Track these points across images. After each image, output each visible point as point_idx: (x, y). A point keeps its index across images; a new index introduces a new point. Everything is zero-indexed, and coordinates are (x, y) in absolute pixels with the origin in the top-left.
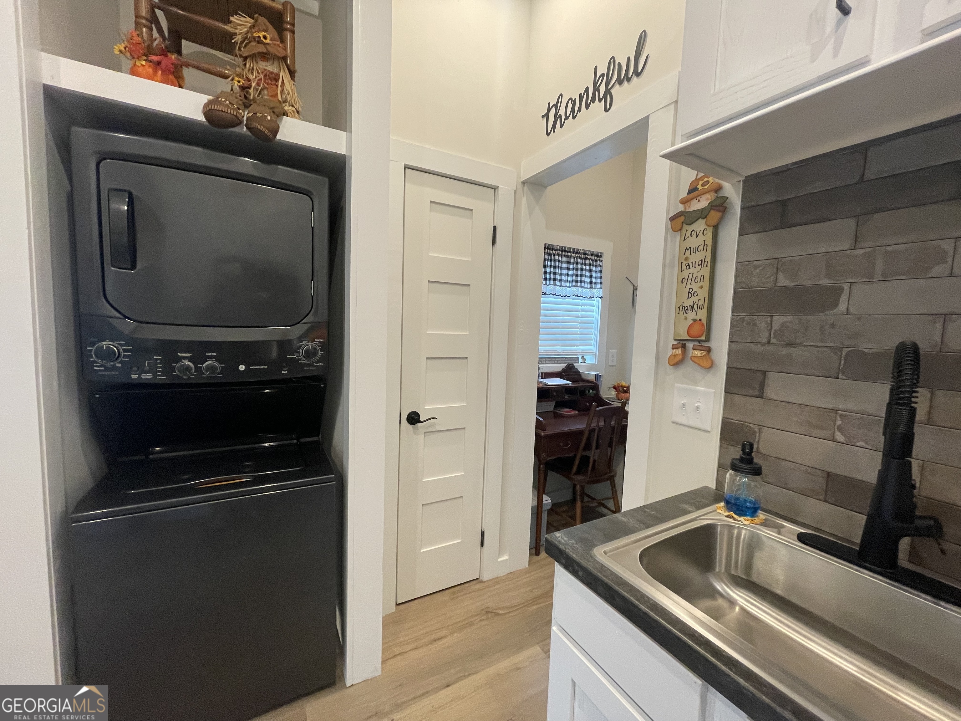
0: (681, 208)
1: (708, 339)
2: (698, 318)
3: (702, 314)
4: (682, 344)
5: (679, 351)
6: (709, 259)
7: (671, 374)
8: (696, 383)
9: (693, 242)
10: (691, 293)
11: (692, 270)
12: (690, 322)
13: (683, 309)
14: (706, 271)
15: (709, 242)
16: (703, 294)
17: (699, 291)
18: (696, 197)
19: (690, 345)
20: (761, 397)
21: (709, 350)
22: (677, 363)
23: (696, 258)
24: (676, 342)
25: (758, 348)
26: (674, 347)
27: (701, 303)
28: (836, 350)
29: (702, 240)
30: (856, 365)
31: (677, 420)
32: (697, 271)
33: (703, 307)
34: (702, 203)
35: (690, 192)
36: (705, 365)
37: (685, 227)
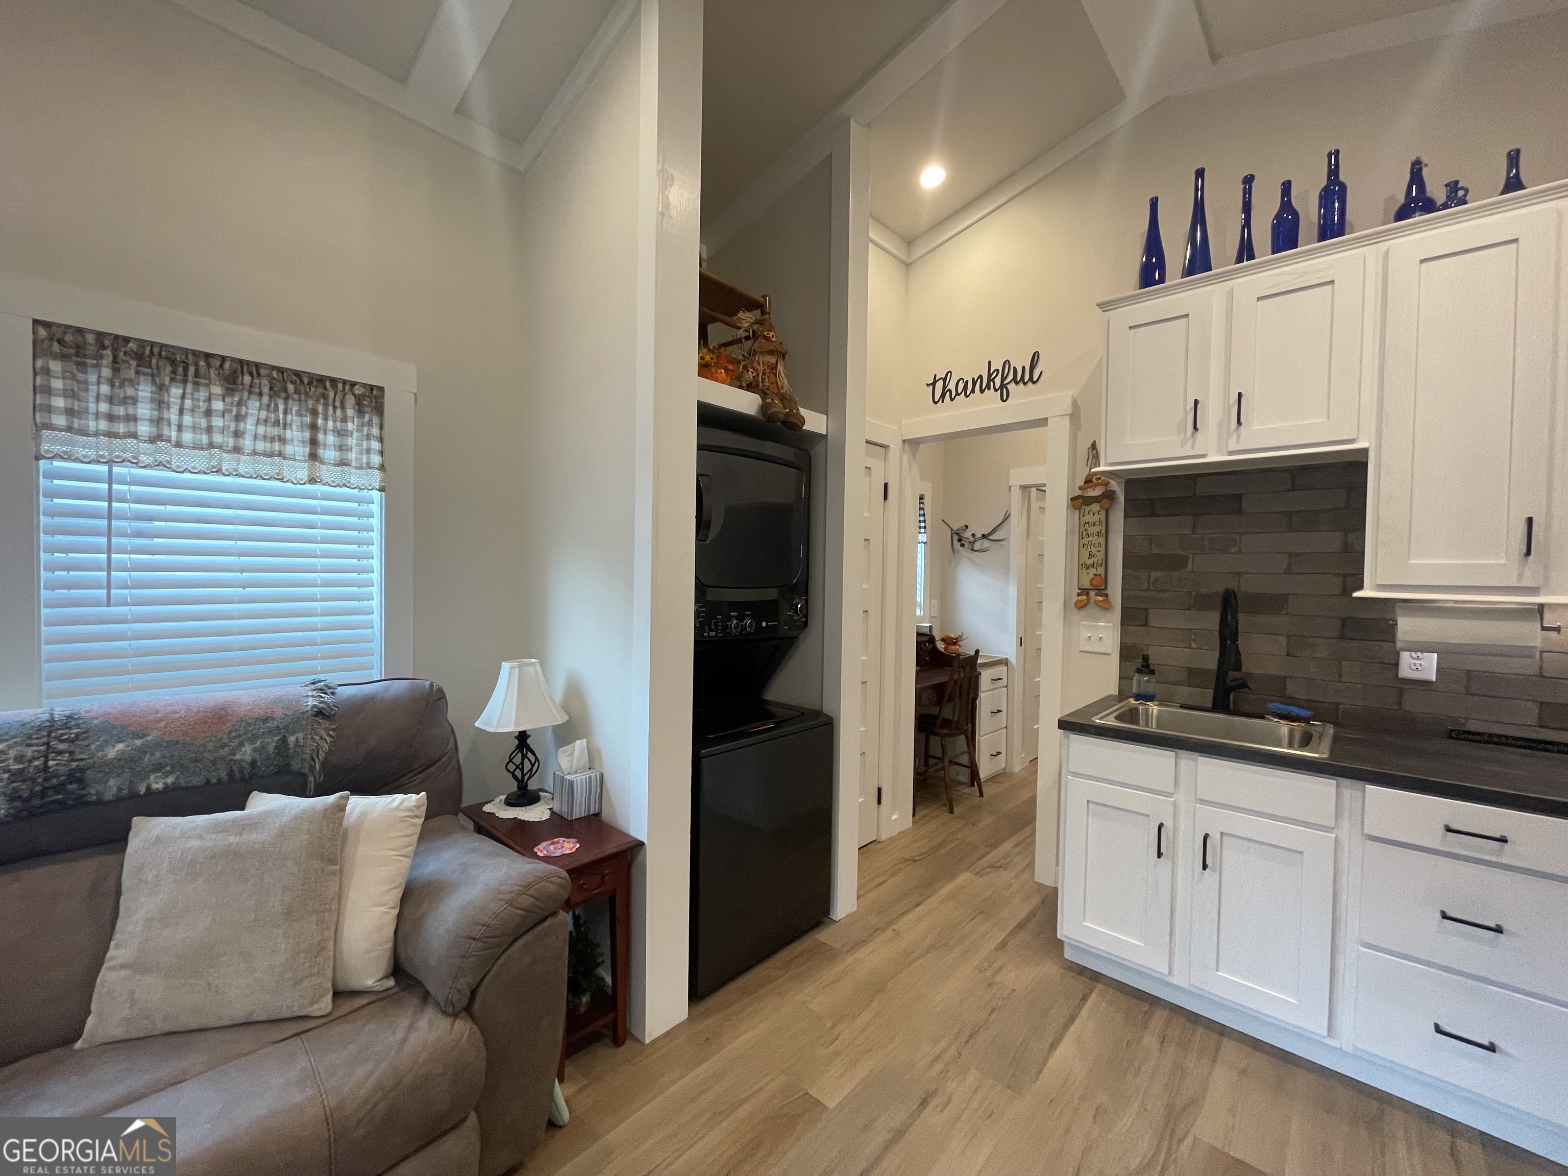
0: (1079, 493)
1: (1106, 588)
2: (1098, 573)
3: (1101, 570)
4: (1084, 591)
5: (1084, 597)
6: (1103, 531)
7: (1077, 616)
8: (1097, 619)
9: (1090, 518)
10: (1091, 555)
11: (1091, 538)
12: (1091, 576)
13: (1084, 566)
14: (1102, 540)
15: (1104, 520)
16: (1100, 556)
17: (1097, 554)
18: (1091, 487)
19: (1092, 593)
20: (1146, 625)
21: (1106, 595)
22: (1081, 606)
23: (1093, 530)
24: (1079, 591)
25: (1143, 594)
26: (1078, 595)
27: (1100, 562)
28: (1189, 593)
29: (1096, 517)
30: (1200, 602)
31: (1083, 649)
32: (1094, 539)
33: (1101, 565)
34: (1097, 492)
35: (1085, 482)
36: (1106, 606)
37: (1084, 507)
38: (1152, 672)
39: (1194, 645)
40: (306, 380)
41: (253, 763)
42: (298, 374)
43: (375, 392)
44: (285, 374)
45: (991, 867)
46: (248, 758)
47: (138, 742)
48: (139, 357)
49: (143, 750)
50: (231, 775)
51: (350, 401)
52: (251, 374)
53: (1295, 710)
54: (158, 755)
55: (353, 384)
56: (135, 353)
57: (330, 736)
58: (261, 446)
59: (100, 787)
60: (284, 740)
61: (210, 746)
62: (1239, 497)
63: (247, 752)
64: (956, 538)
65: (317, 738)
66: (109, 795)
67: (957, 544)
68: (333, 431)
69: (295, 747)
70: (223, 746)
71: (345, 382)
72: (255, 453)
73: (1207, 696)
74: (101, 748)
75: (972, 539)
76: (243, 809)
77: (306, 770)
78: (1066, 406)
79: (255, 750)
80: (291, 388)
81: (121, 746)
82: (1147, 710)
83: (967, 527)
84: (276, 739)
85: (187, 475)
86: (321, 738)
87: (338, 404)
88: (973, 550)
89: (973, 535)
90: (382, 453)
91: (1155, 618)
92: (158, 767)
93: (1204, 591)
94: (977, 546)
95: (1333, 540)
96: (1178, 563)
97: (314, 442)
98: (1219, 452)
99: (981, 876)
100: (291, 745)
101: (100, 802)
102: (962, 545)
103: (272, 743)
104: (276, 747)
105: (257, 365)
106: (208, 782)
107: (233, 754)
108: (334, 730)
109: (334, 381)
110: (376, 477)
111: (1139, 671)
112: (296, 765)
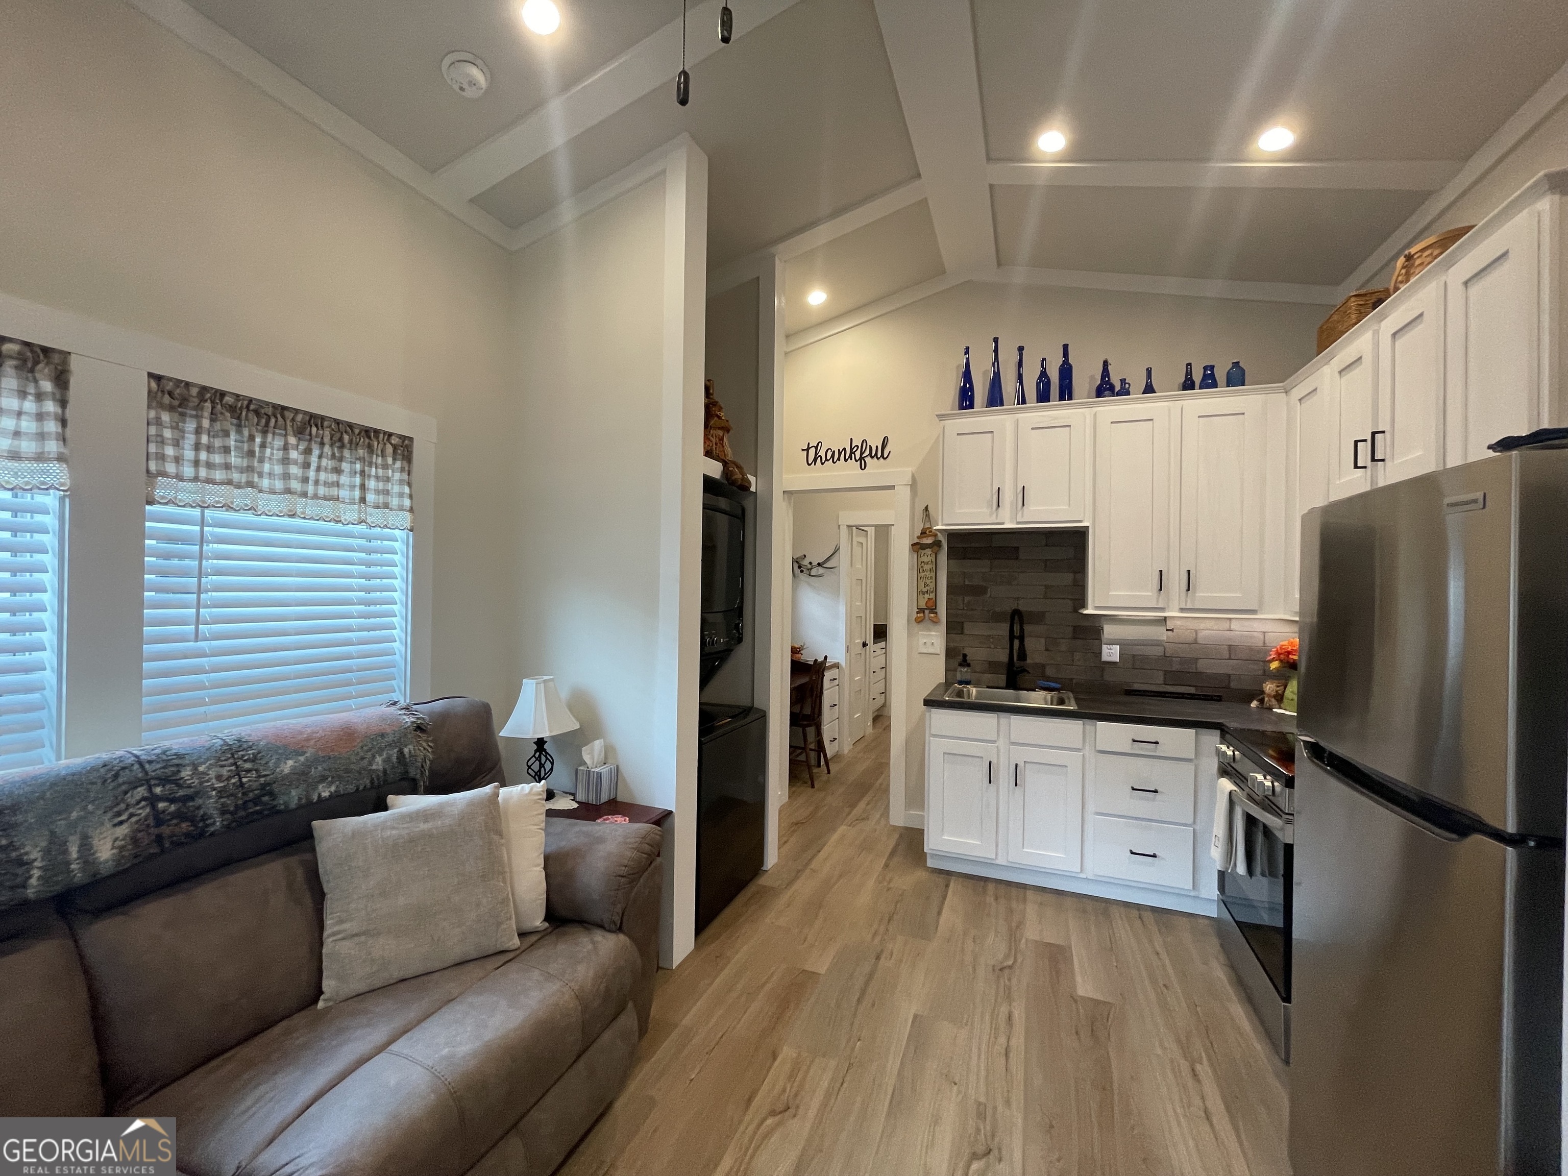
0: (916, 541)
1: (936, 609)
2: (930, 597)
3: (933, 596)
4: (921, 611)
5: (922, 615)
6: (934, 569)
7: (916, 627)
8: (930, 631)
9: (925, 559)
10: (926, 585)
11: (925, 573)
12: (926, 600)
13: (920, 593)
14: (933, 574)
15: (934, 560)
16: (932, 585)
17: (930, 584)
18: (925, 537)
19: (927, 612)
20: (962, 633)
21: (936, 613)
22: (919, 621)
23: (926, 567)
24: (918, 610)
25: (960, 612)
26: (918, 613)
27: (932, 590)
28: (988, 611)
29: (929, 559)
30: (996, 617)
31: (922, 651)
32: (928, 574)
33: (932, 592)
34: (929, 541)
35: (921, 534)
36: (936, 622)
37: (920, 551)
38: (969, 665)
39: (992, 646)
40: (357, 431)
41: (385, 771)
42: (351, 426)
43: (406, 442)
44: (341, 425)
45: (857, 820)
46: (381, 768)
47: (302, 759)
48: (232, 409)
49: (309, 764)
50: (372, 782)
51: (389, 449)
52: (316, 426)
53: (1053, 685)
54: (320, 768)
55: (390, 435)
56: (230, 406)
57: (430, 747)
58: (322, 491)
59: (286, 798)
60: (401, 752)
61: (353, 759)
62: (1017, 549)
63: (378, 763)
64: (796, 565)
65: (422, 749)
66: (293, 804)
67: (797, 571)
68: (375, 476)
69: (410, 757)
70: (363, 758)
71: (385, 433)
72: (316, 496)
73: (1002, 679)
74: (277, 765)
75: (809, 566)
76: (386, 809)
77: (418, 776)
78: (908, 479)
79: (384, 761)
80: (346, 438)
81: (290, 763)
82: (969, 691)
83: (805, 556)
84: (395, 750)
85: (263, 518)
86: (424, 749)
87: (379, 453)
88: (810, 575)
89: (810, 563)
90: (411, 497)
91: (968, 628)
92: (323, 779)
93: (997, 609)
94: (813, 572)
95: (1067, 578)
96: (979, 591)
97: (363, 487)
98: (1011, 522)
99: (854, 826)
100: (407, 756)
101: (287, 811)
102: (802, 571)
103: (394, 752)
104: (398, 758)
105: (323, 418)
106: (357, 789)
107: (370, 764)
108: (431, 741)
109: (377, 432)
110: (406, 519)
111: (961, 665)
112: (413, 772)
